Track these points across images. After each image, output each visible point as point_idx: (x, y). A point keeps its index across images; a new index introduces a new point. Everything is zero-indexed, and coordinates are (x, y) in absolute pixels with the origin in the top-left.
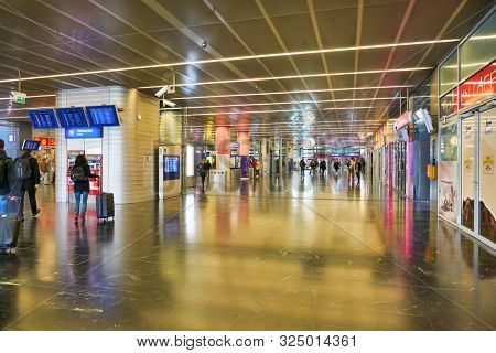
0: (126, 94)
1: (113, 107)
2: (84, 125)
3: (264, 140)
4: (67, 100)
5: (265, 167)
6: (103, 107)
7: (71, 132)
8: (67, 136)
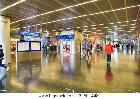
0: (75, 32)
1: (73, 35)
2: (67, 38)
3: (103, 40)
4: (63, 34)
5: (104, 47)
6: (71, 35)
7: (64, 40)
8: (63, 41)
